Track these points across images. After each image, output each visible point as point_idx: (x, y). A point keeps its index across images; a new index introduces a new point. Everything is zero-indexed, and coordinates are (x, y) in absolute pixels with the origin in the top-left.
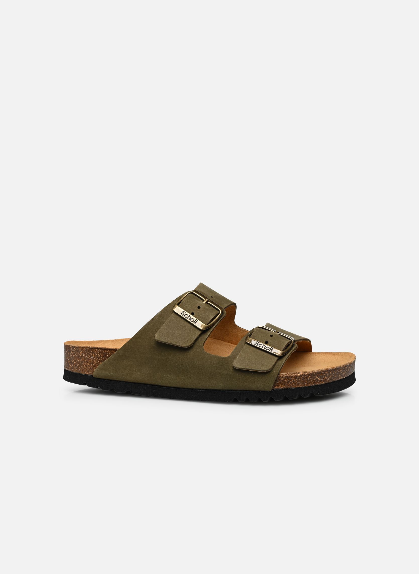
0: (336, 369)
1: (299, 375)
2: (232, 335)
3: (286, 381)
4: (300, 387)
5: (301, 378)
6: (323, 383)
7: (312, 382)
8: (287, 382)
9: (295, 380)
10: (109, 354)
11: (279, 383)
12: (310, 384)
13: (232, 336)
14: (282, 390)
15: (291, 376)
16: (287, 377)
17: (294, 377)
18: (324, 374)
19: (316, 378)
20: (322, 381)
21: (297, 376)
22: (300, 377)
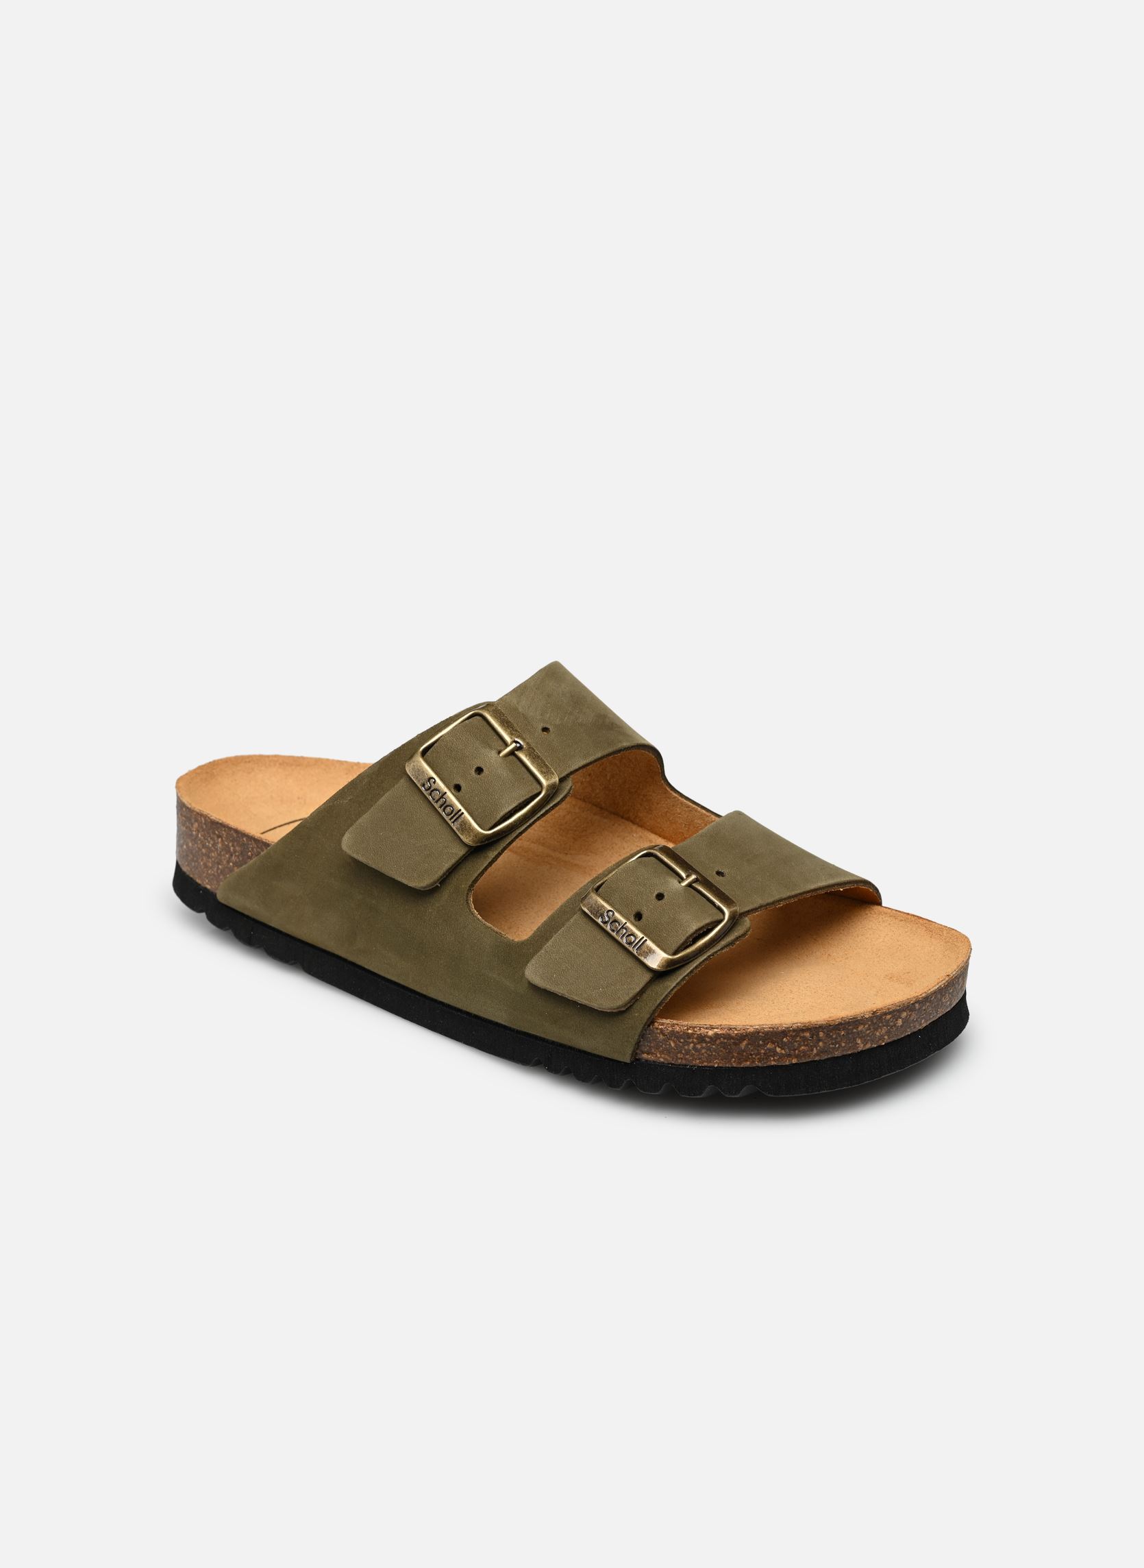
0: (840, 1024)
1: (711, 1033)
2: (660, 813)
3: (673, 1045)
4: (716, 1066)
5: (718, 1042)
6: (794, 1061)
7: (754, 1056)
8: (675, 1046)
9: (699, 1046)
10: (252, 849)
11: (652, 1045)
12: (748, 1063)
13: (662, 815)
14: (662, 1065)
15: (688, 1033)
16: (673, 1034)
17: (696, 1039)
18: (796, 1036)
19: (768, 1046)
20: (789, 1056)
21: (706, 1036)
22: (716, 1040)
